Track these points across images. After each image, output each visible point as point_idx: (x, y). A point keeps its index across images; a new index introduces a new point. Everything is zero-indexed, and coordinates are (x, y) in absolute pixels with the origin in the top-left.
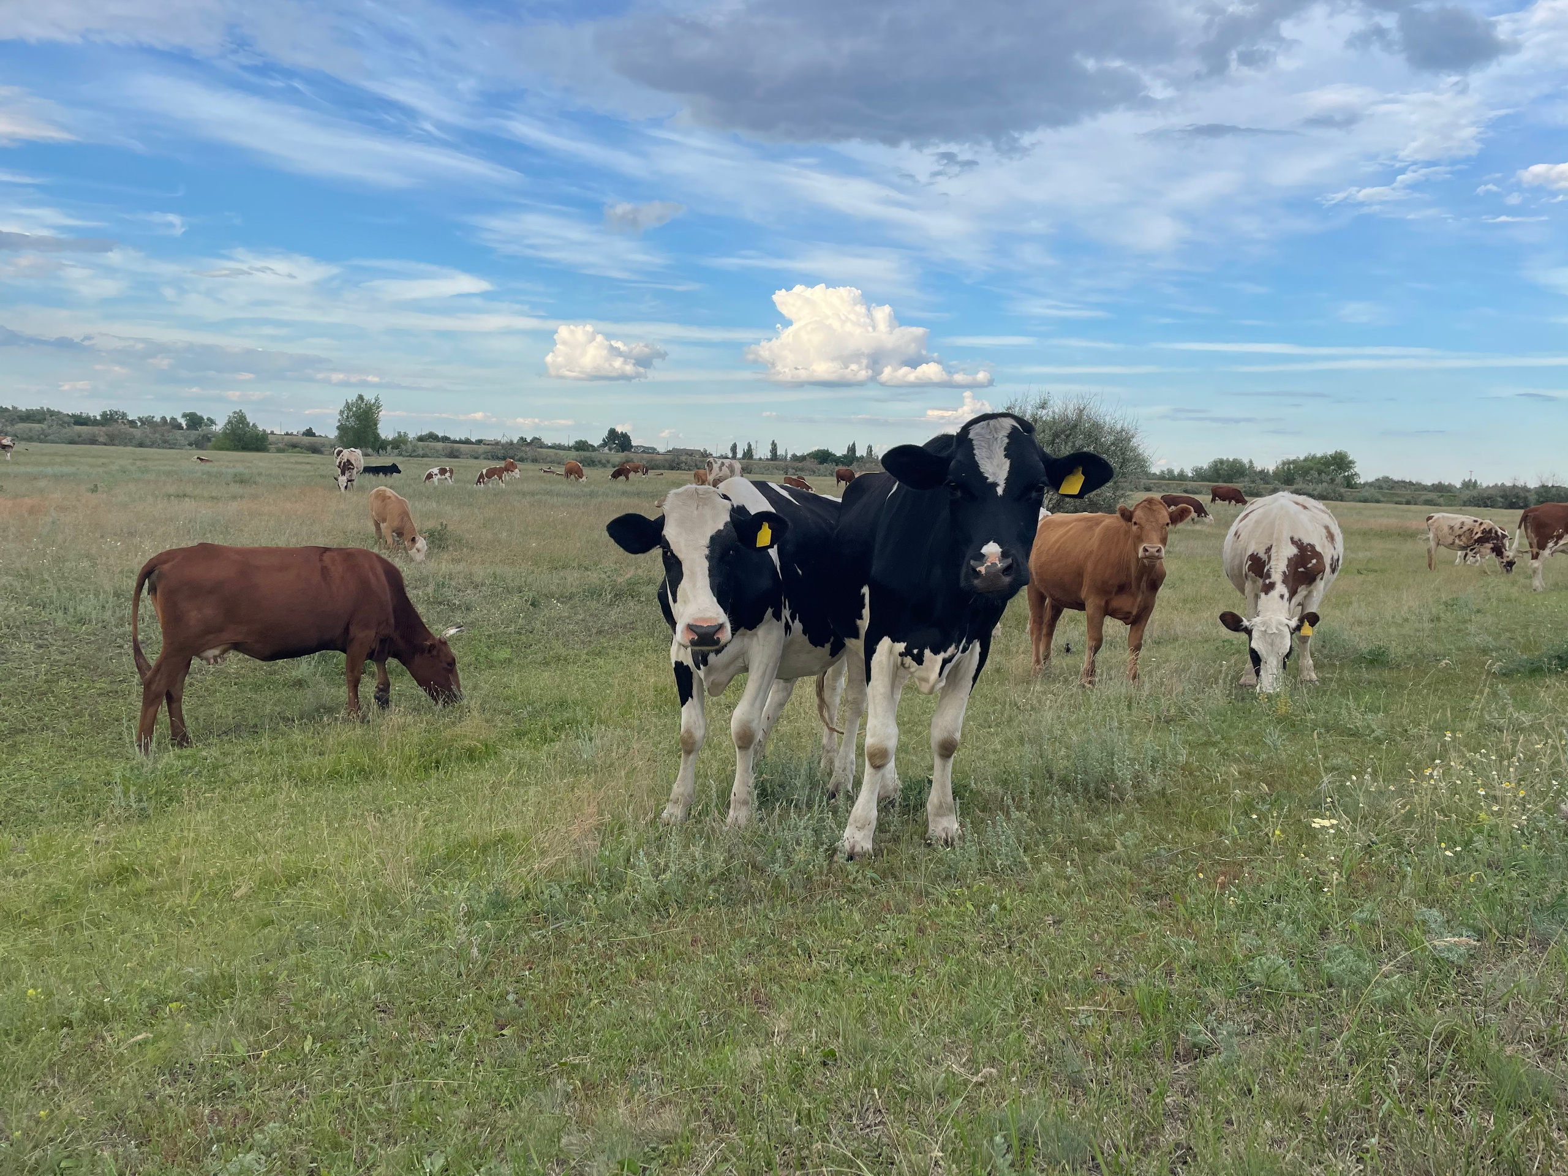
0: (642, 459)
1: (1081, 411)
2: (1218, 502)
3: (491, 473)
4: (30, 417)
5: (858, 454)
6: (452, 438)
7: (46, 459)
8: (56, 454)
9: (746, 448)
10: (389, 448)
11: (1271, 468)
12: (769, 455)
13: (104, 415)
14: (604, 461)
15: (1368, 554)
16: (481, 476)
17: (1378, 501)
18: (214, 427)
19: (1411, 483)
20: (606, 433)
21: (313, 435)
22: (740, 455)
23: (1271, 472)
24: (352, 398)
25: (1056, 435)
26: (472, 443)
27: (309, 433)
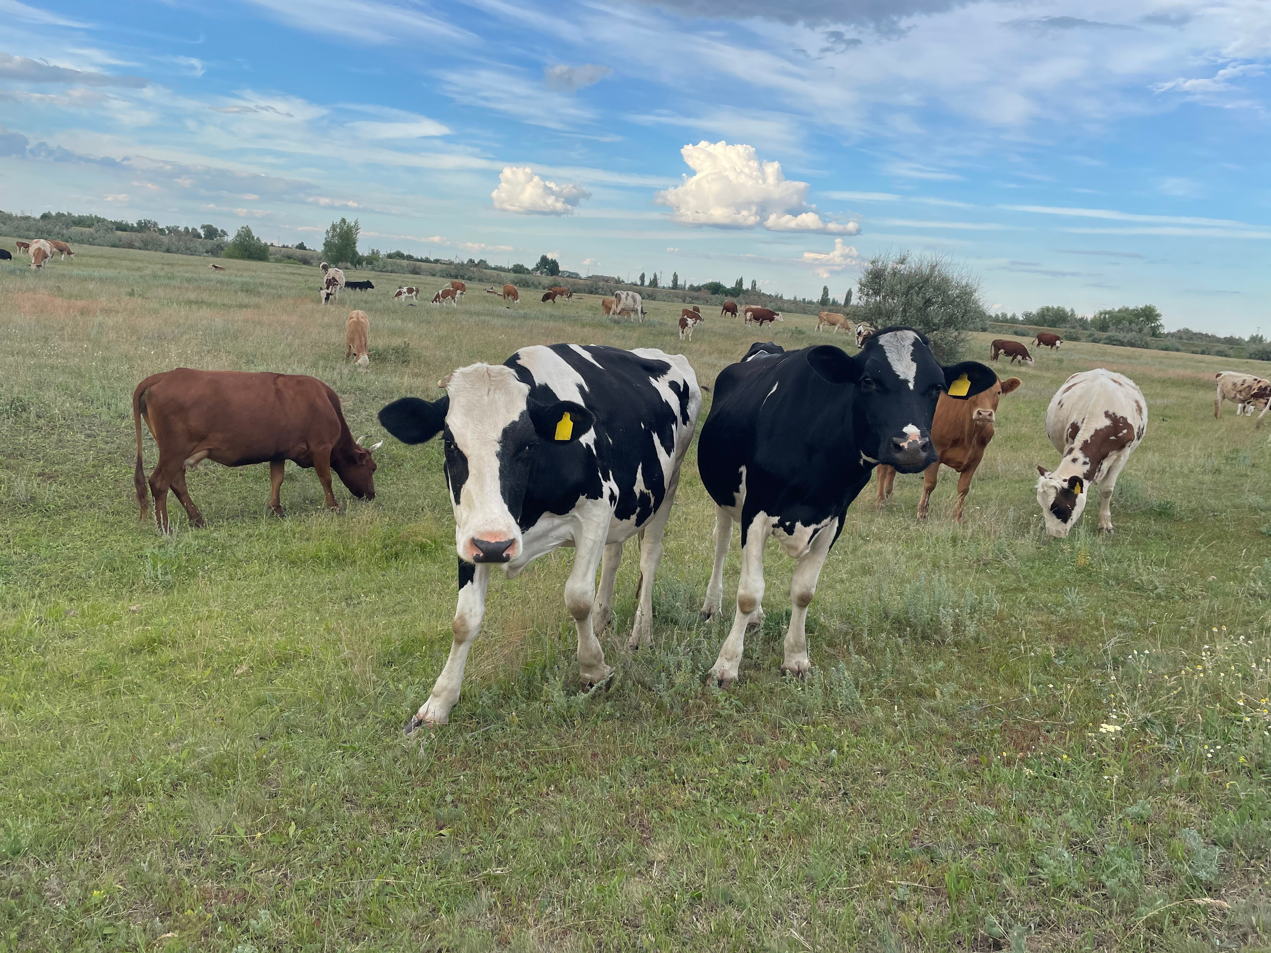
0: (568, 282)
1: (934, 267)
2: (1042, 346)
3: (446, 294)
4: (81, 222)
5: (744, 287)
6: (415, 256)
7: (93, 261)
8: (102, 257)
9: (652, 278)
10: (364, 263)
11: (1090, 316)
12: (671, 285)
13: (139, 223)
14: (536, 283)
15: (1165, 401)
16: (438, 296)
17: (1178, 350)
18: (226, 238)
19: (1207, 335)
20: (538, 260)
21: (305, 248)
22: (647, 283)
23: (1089, 320)
24: (338, 221)
25: (911, 287)
26: (431, 262)
27: (301, 247)
